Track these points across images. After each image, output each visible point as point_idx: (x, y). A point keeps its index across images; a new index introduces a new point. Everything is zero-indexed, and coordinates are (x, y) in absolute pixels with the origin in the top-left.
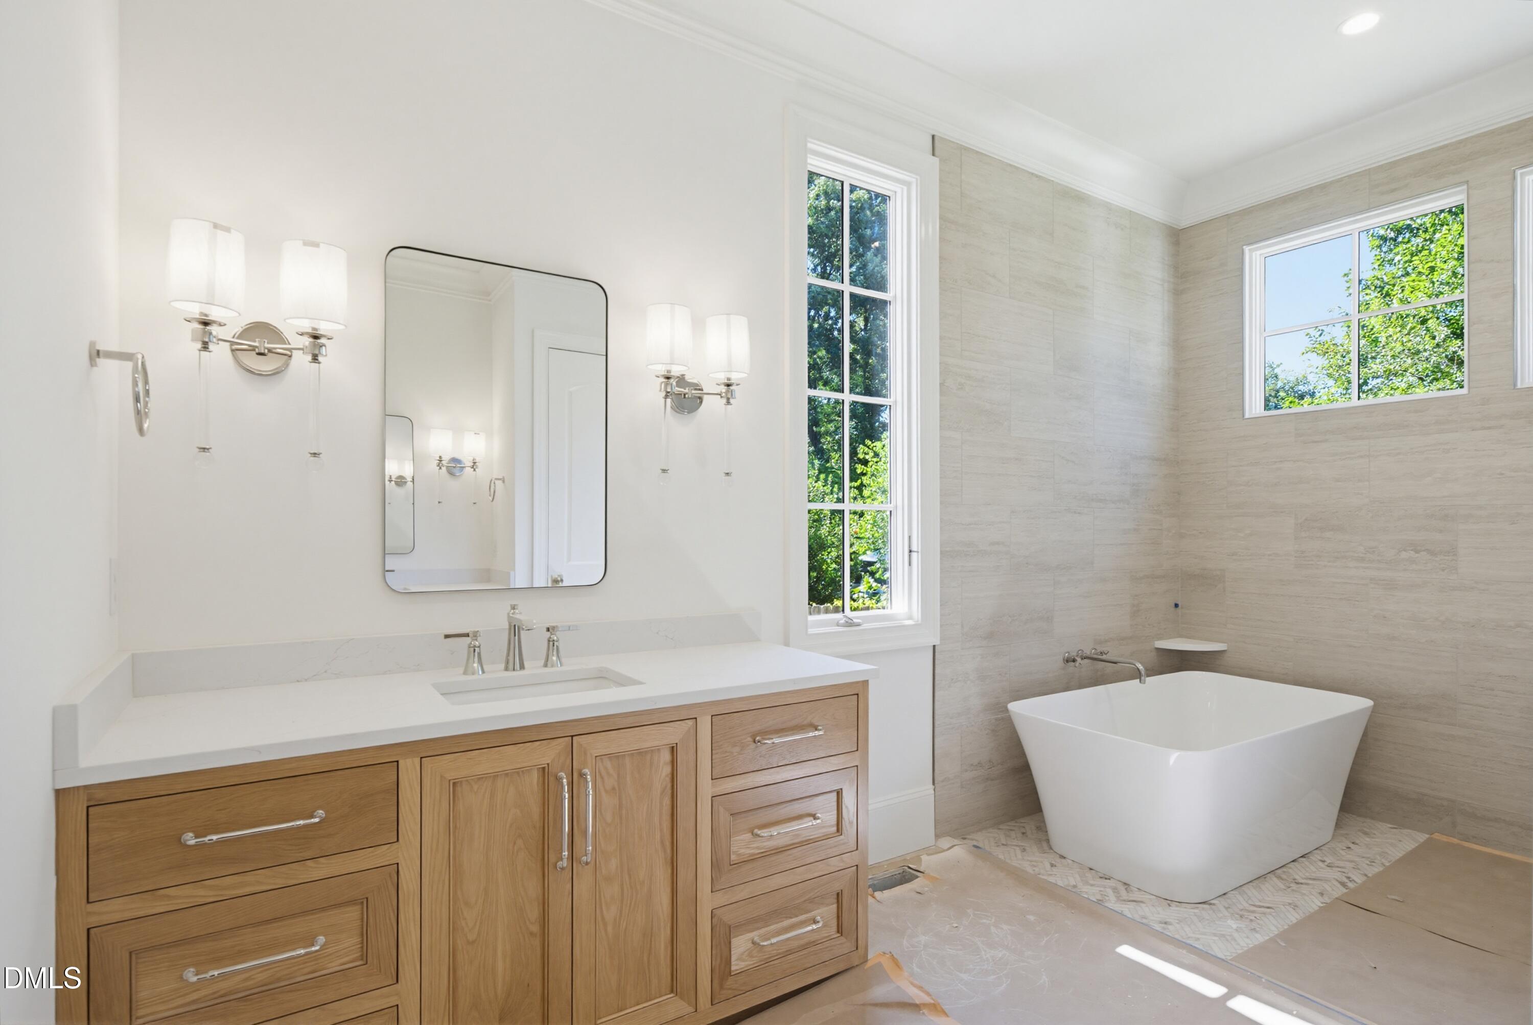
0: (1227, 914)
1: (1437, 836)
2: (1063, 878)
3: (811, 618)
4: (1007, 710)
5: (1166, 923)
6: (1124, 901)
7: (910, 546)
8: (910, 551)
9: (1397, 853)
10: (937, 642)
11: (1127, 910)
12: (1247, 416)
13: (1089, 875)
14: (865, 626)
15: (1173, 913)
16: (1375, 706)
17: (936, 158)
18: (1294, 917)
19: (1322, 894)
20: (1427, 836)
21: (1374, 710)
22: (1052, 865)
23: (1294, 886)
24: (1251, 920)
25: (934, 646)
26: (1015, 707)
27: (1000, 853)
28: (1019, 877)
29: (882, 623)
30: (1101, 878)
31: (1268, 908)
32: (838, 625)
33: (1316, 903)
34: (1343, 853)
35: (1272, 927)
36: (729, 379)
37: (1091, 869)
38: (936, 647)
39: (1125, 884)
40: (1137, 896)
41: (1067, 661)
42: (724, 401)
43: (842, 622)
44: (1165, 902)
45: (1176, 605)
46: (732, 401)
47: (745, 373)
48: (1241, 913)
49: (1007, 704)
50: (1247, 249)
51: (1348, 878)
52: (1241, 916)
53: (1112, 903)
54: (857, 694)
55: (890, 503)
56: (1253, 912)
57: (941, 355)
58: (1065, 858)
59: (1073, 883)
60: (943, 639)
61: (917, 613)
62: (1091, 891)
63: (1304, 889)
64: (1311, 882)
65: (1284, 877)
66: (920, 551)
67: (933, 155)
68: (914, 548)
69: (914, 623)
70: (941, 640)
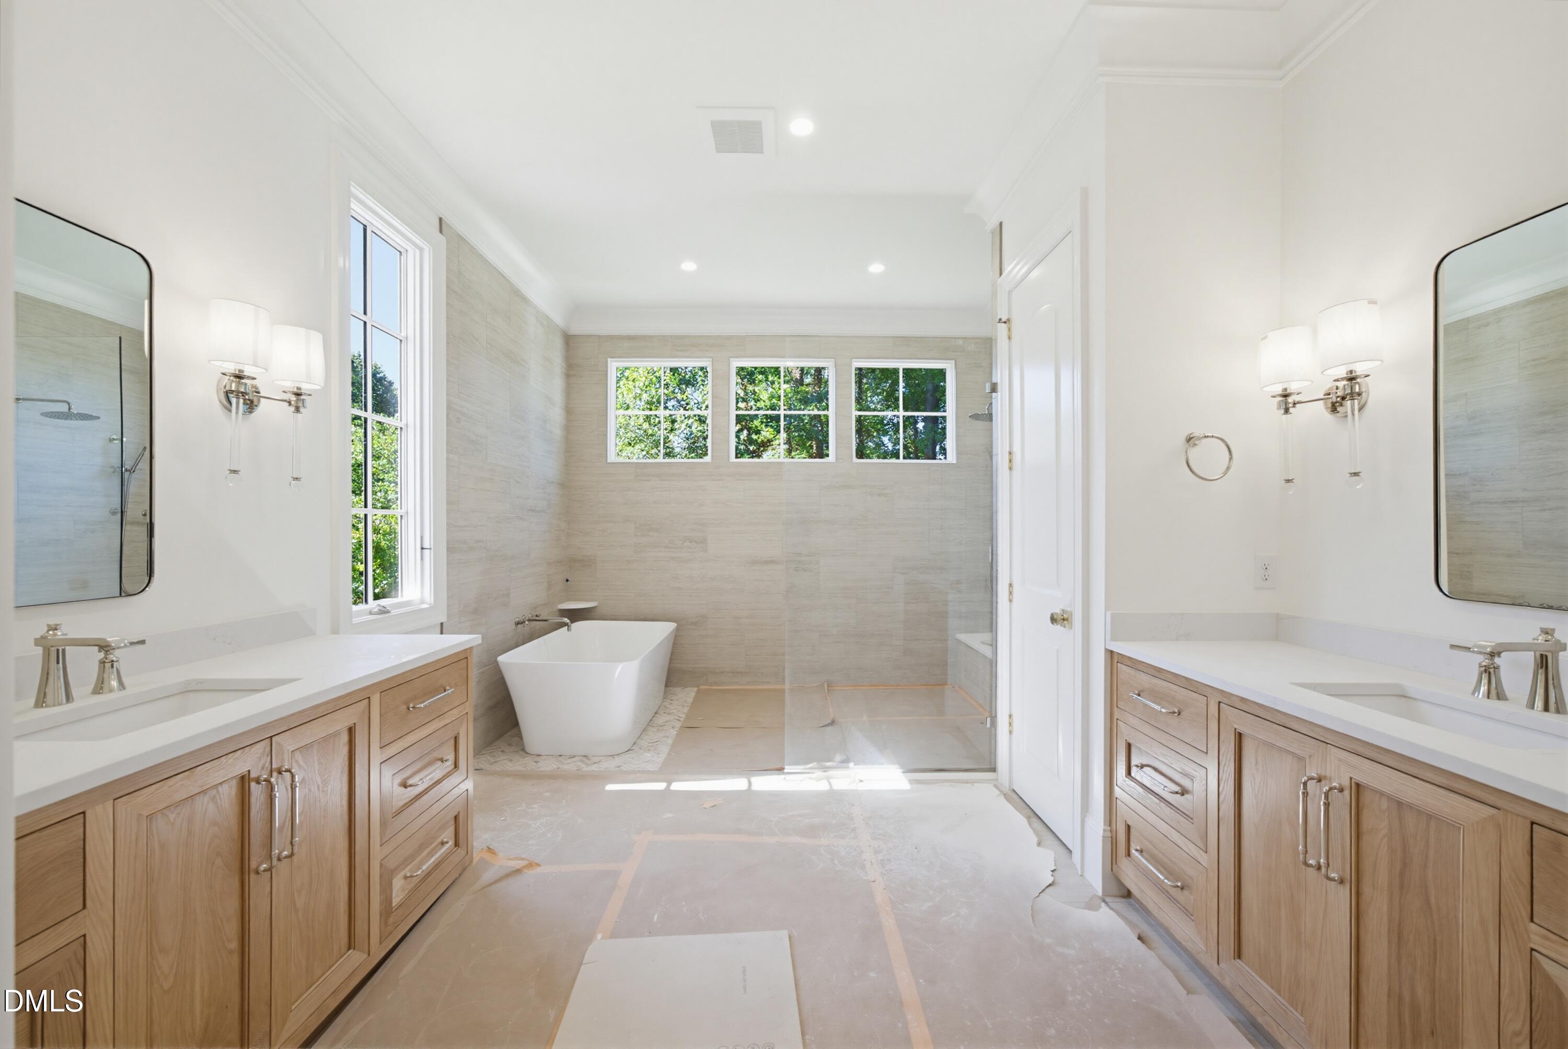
0: (642, 751)
1: (702, 687)
2: (547, 766)
3: (355, 608)
4: (496, 662)
5: (619, 767)
6: (590, 765)
7: (422, 544)
8: (422, 548)
9: (690, 700)
10: (443, 619)
11: (594, 768)
12: (608, 461)
13: (560, 758)
14: (394, 612)
15: (618, 761)
16: (677, 627)
17: (443, 237)
18: (670, 741)
19: (673, 728)
20: (696, 688)
21: (677, 629)
22: (536, 762)
23: (660, 728)
24: (654, 750)
25: (442, 624)
26: (501, 659)
27: (497, 768)
28: (524, 776)
29: (402, 609)
30: (570, 758)
31: (657, 742)
32: (371, 613)
33: (674, 732)
34: (670, 706)
35: (665, 750)
36: (299, 388)
37: (560, 756)
38: (444, 625)
39: (585, 756)
40: (596, 759)
41: (518, 624)
42: (293, 409)
43: (376, 610)
44: (611, 758)
45: (567, 580)
46: (302, 410)
47: (320, 386)
48: (648, 748)
49: (497, 658)
50: (609, 360)
51: (679, 717)
52: (649, 750)
53: (585, 768)
54: (467, 658)
55: (401, 509)
56: (652, 746)
57: (447, 394)
58: (540, 755)
59: (555, 766)
60: (449, 616)
61: (429, 597)
62: (570, 766)
63: (665, 728)
64: (665, 724)
65: (654, 725)
66: (432, 547)
67: (441, 231)
68: (426, 545)
69: (428, 606)
70: (448, 618)
